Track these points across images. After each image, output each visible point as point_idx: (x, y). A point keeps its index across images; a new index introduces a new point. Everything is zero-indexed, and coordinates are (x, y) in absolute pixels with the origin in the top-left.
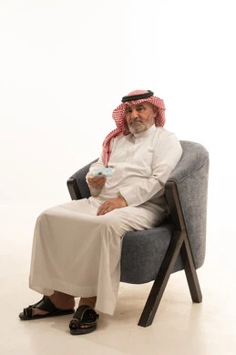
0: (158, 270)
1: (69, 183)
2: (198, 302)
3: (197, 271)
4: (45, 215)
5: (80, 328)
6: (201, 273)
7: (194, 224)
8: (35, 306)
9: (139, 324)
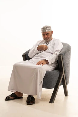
2: (67, 96)
5: (30, 103)
8: (10, 96)
9: (50, 102)
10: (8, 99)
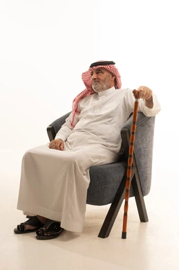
0: (114, 196)
1: (48, 129)
3: (144, 197)
4: (29, 153)
5: (43, 235)
6: (147, 199)
7: (143, 161)
8: (26, 223)
9: (99, 236)
10: (21, 230)
